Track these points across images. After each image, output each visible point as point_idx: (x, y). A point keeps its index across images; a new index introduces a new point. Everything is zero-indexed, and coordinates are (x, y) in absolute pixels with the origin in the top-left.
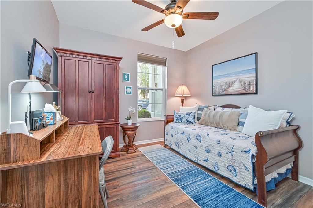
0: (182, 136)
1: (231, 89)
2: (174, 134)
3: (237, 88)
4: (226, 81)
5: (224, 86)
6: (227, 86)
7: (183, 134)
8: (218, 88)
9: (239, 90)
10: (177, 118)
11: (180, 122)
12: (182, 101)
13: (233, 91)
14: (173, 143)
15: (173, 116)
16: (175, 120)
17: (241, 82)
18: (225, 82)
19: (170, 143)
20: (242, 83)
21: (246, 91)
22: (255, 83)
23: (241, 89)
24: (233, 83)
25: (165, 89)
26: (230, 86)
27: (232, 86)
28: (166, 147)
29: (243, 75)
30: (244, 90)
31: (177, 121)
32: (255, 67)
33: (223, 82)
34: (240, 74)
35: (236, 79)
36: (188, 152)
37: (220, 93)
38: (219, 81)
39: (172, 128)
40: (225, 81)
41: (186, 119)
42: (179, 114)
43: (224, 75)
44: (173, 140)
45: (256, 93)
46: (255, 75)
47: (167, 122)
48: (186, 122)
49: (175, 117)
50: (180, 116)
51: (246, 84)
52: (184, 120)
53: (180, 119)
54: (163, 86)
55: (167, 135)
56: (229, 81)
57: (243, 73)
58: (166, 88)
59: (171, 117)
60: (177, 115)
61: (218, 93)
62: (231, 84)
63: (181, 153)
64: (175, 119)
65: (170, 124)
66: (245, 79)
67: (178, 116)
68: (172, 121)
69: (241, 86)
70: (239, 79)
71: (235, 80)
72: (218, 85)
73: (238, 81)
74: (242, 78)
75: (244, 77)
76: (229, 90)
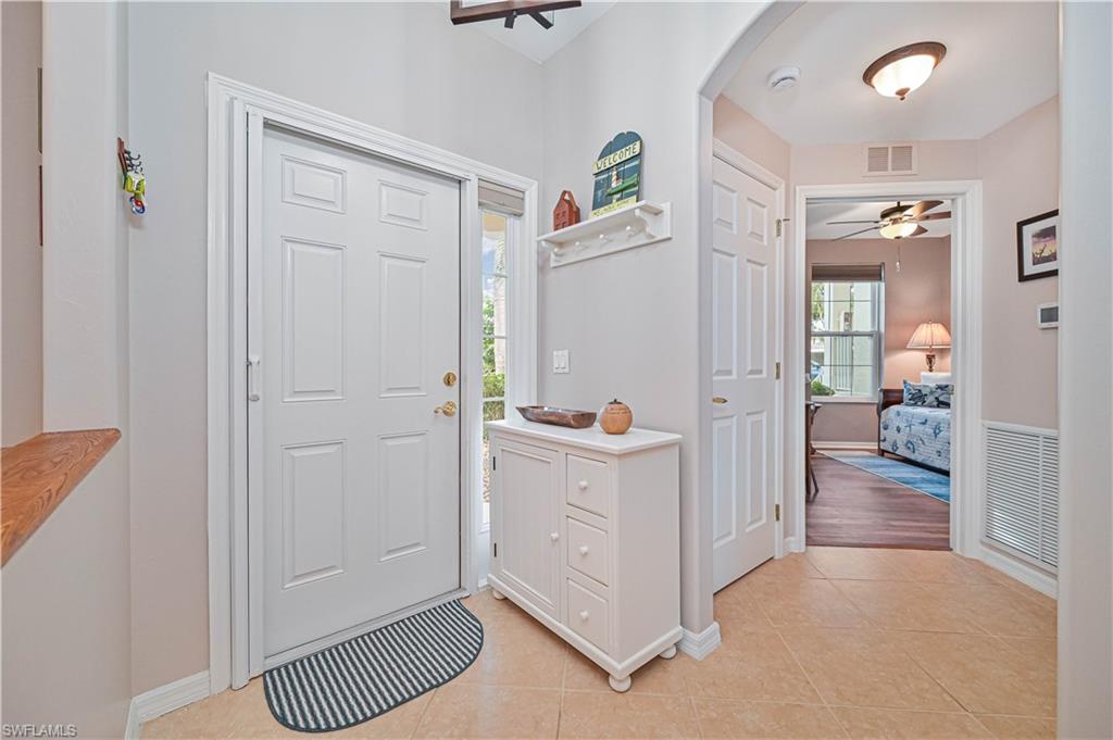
0: (922, 427)
2: (902, 426)
7: (924, 423)
10: (911, 396)
11: (919, 403)
12: (930, 359)
14: (899, 444)
15: (903, 391)
16: (906, 400)
19: (895, 444)
25: (879, 332)
28: (883, 455)
31: (912, 402)
36: (935, 456)
39: (898, 414)
41: (937, 398)
42: (918, 388)
44: (901, 439)
47: (886, 405)
48: (935, 403)
49: (905, 394)
50: (920, 391)
52: (930, 399)
53: (920, 397)
54: (873, 325)
55: (886, 429)
58: (883, 330)
59: (897, 395)
60: (911, 389)
63: (919, 460)
64: (906, 396)
65: (894, 408)
68: (899, 402)
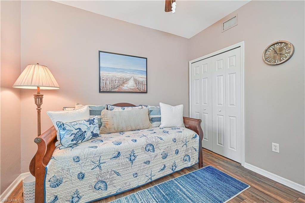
1: (125, 86)
3: (131, 86)
4: (120, 76)
5: (117, 82)
6: (121, 82)
8: (108, 83)
9: (133, 88)
10: (73, 136)
13: (127, 88)
17: (135, 80)
18: (118, 78)
20: (136, 82)
21: (140, 90)
22: (146, 84)
23: (135, 88)
24: (127, 80)
26: (124, 83)
27: (126, 83)
29: (136, 74)
30: (137, 88)
32: (146, 70)
33: (115, 76)
34: (135, 73)
35: (131, 77)
37: (111, 90)
38: (110, 75)
40: (118, 76)
41: (92, 132)
42: (77, 127)
43: (117, 69)
45: (146, 92)
46: (145, 77)
50: (80, 129)
51: (140, 84)
53: (81, 135)
56: (123, 77)
57: (137, 72)
60: (72, 129)
61: (108, 89)
62: (125, 81)
66: (138, 78)
67: (75, 132)
69: (135, 84)
70: (133, 77)
71: (129, 78)
72: (109, 79)
73: (132, 78)
74: (136, 77)
75: (138, 76)
76: (123, 87)
